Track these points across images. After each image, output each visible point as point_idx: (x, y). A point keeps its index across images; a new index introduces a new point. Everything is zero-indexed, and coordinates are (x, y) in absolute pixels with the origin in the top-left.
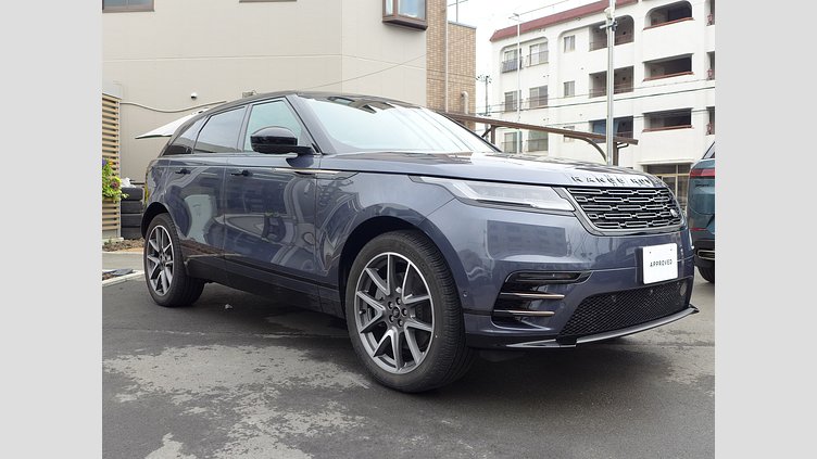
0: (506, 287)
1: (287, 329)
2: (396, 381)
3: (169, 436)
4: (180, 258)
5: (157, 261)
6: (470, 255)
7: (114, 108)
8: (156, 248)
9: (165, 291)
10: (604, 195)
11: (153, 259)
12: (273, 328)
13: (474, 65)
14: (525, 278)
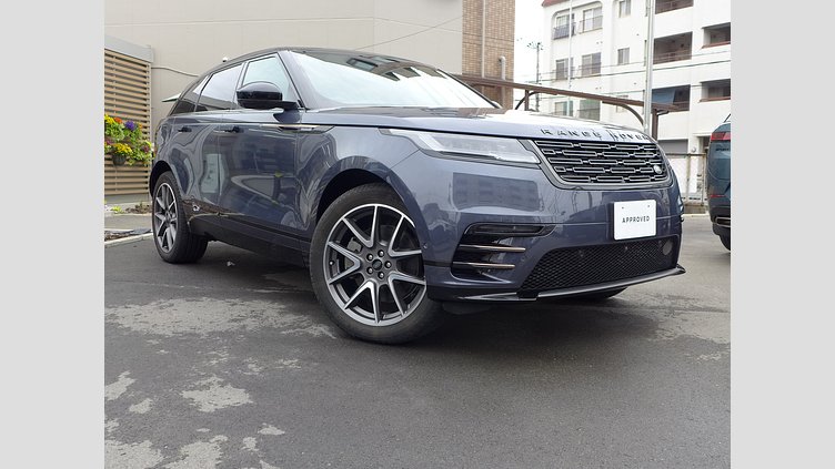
0: (465, 239)
1: (281, 285)
2: (375, 333)
3: (127, 373)
4: (183, 217)
5: (163, 218)
6: (433, 207)
7: (145, 72)
8: (162, 205)
9: (170, 248)
10: (575, 148)
11: (161, 217)
12: (265, 284)
13: (513, 29)
14: (486, 230)
